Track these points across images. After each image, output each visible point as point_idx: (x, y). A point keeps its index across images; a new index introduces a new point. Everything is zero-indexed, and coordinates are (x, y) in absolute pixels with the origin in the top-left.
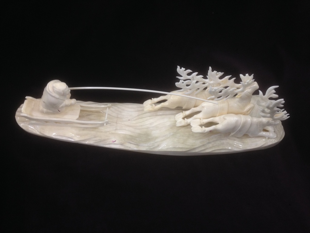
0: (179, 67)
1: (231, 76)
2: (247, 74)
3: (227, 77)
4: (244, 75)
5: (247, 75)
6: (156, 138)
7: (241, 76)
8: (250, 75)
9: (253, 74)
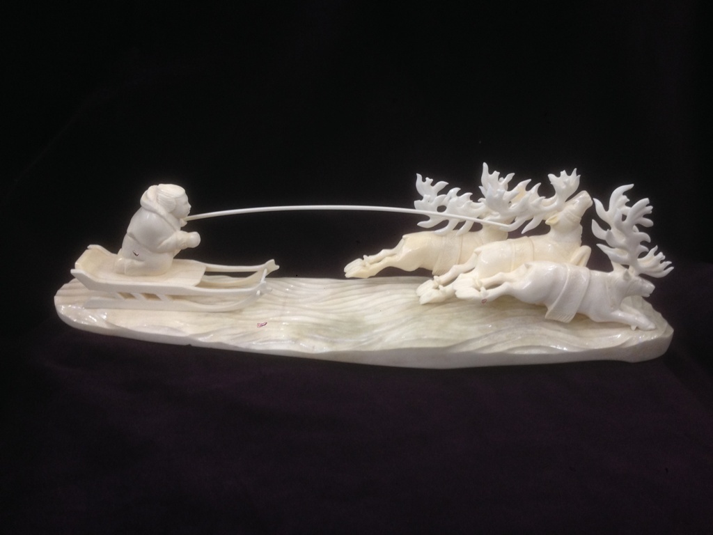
0: (419, 176)
1: (530, 180)
2: (562, 170)
3: (522, 184)
4: (558, 175)
5: (563, 173)
6: (375, 326)
7: (552, 177)
8: (569, 173)
9: (575, 169)
